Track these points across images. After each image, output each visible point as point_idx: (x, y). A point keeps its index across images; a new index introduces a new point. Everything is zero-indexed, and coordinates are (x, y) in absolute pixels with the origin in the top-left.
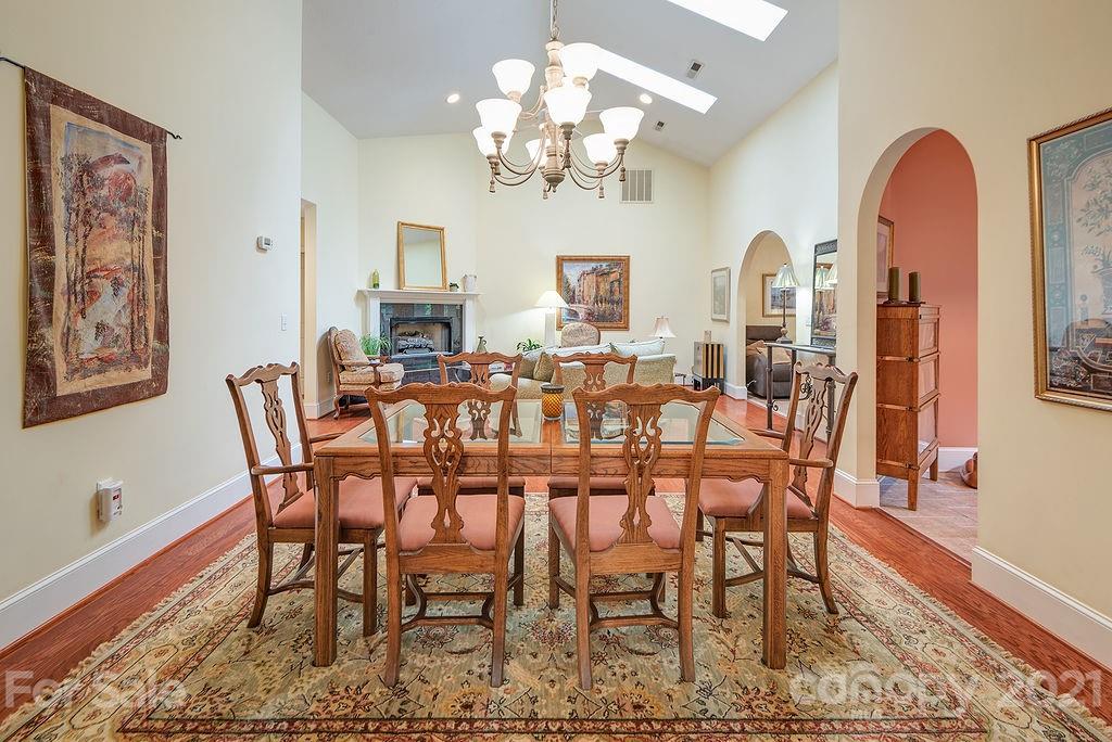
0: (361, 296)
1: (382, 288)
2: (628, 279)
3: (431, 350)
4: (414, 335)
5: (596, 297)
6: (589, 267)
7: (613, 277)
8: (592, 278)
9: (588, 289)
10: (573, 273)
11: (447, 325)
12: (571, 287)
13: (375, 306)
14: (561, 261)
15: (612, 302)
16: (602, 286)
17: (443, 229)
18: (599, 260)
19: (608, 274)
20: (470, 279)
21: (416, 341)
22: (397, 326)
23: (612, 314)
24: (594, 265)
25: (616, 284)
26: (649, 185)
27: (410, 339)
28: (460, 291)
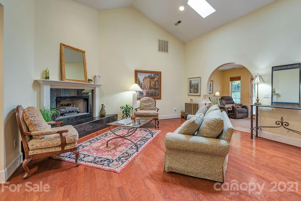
0: (36, 84)
1: (50, 79)
2: (161, 80)
3: (78, 112)
4: (68, 105)
5: (150, 87)
6: (147, 75)
7: (156, 79)
8: (148, 79)
9: (147, 83)
10: (141, 77)
11: (86, 100)
12: (141, 82)
13: (46, 91)
14: (137, 72)
15: (155, 89)
16: (152, 82)
17: (84, 52)
18: (151, 72)
19: (154, 78)
20: (97, 78)
21: (70, 108)
22: (59, 102)
23: (155, 93)
24: (149, 74)
25: (157, 82)
26: (167, 46)
27: (67, 108)
28: (93, 83)
